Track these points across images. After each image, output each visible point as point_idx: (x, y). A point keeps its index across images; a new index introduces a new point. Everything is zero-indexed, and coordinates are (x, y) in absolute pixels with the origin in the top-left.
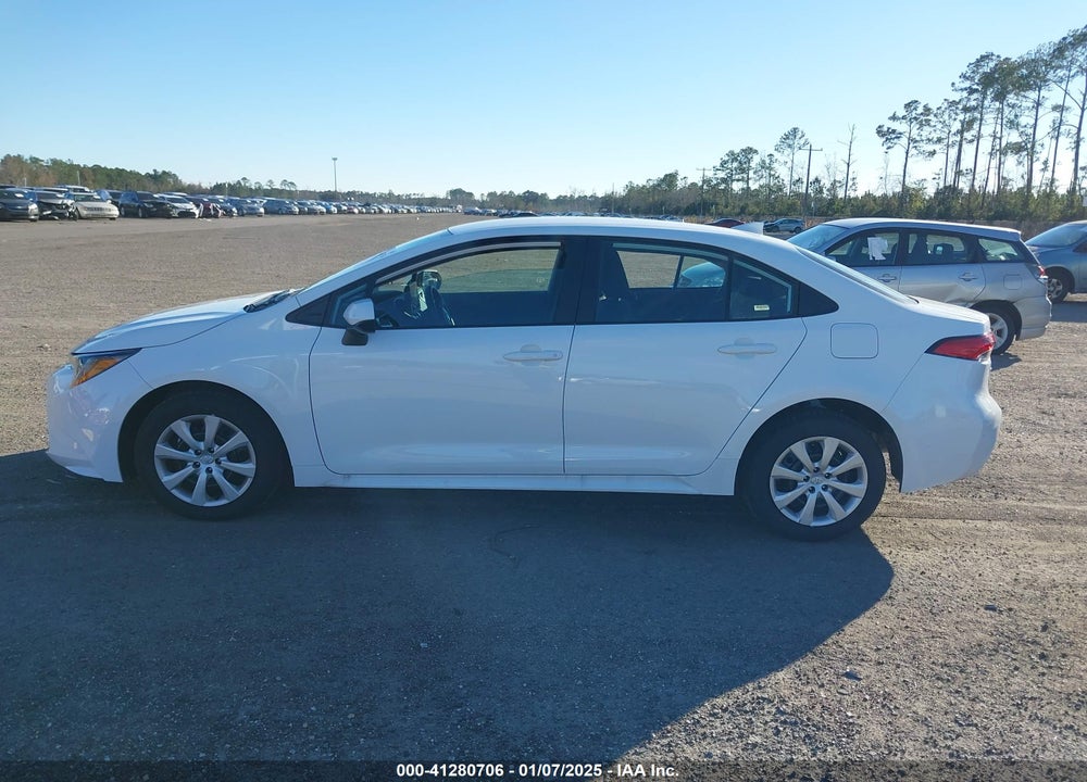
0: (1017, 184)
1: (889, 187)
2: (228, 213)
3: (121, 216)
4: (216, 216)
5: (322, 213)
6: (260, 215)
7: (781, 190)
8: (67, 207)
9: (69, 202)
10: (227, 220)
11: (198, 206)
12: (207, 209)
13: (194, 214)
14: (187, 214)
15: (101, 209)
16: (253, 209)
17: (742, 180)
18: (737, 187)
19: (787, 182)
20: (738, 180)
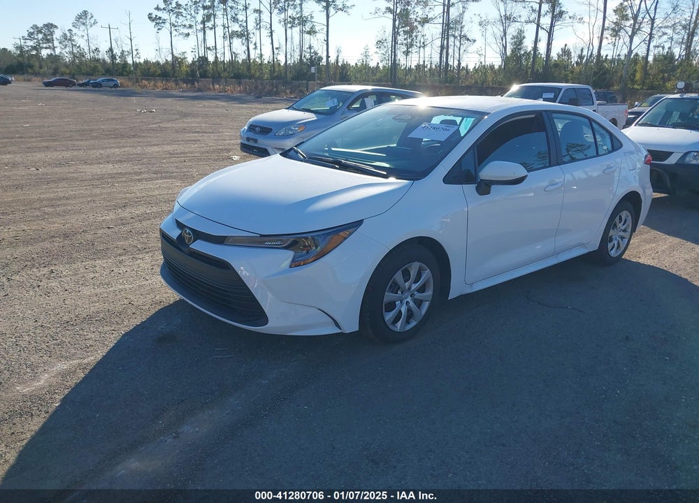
0: (242, 57)
1: (162, 56)
7: (83, 56)
17: (49, 48)
18: (45, 53)
19: (86, 50)
20: (46, 48)
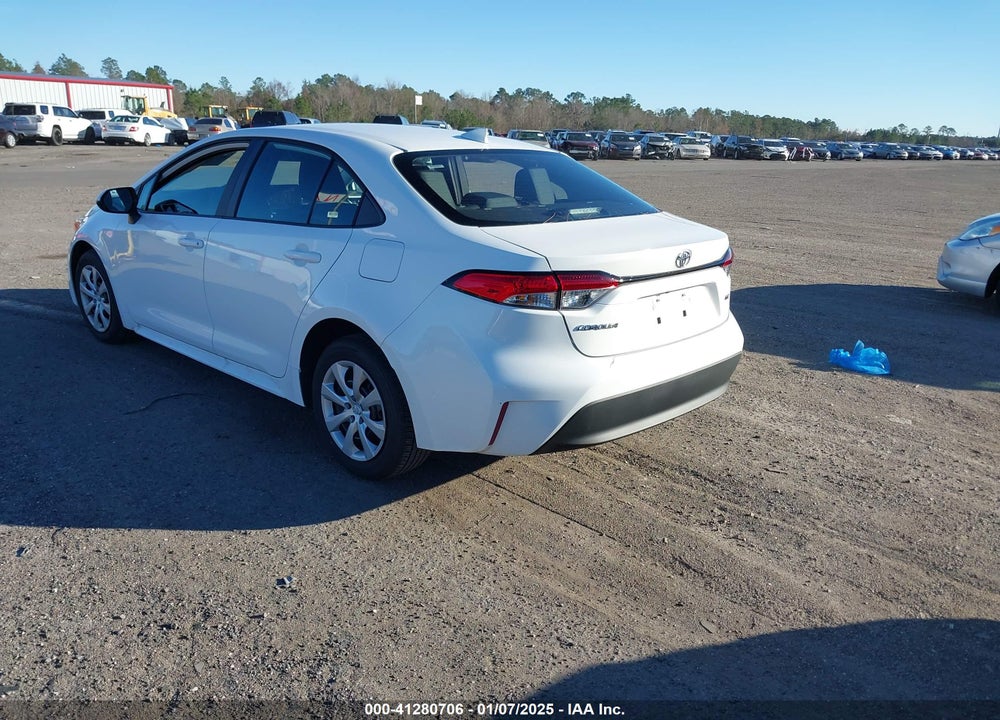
2: (821, 156)
3: (713, 155)
4: (807, 159)
5: (937, 158)
6: (858, 159)
8: (668, 148)
9: (670, 144)
10: (819, 164)
11: (791, 150)
12: (799, 152)
13: (784, 156)
14: (778, 157)
15: (696, 151)
16: (852, 153)
